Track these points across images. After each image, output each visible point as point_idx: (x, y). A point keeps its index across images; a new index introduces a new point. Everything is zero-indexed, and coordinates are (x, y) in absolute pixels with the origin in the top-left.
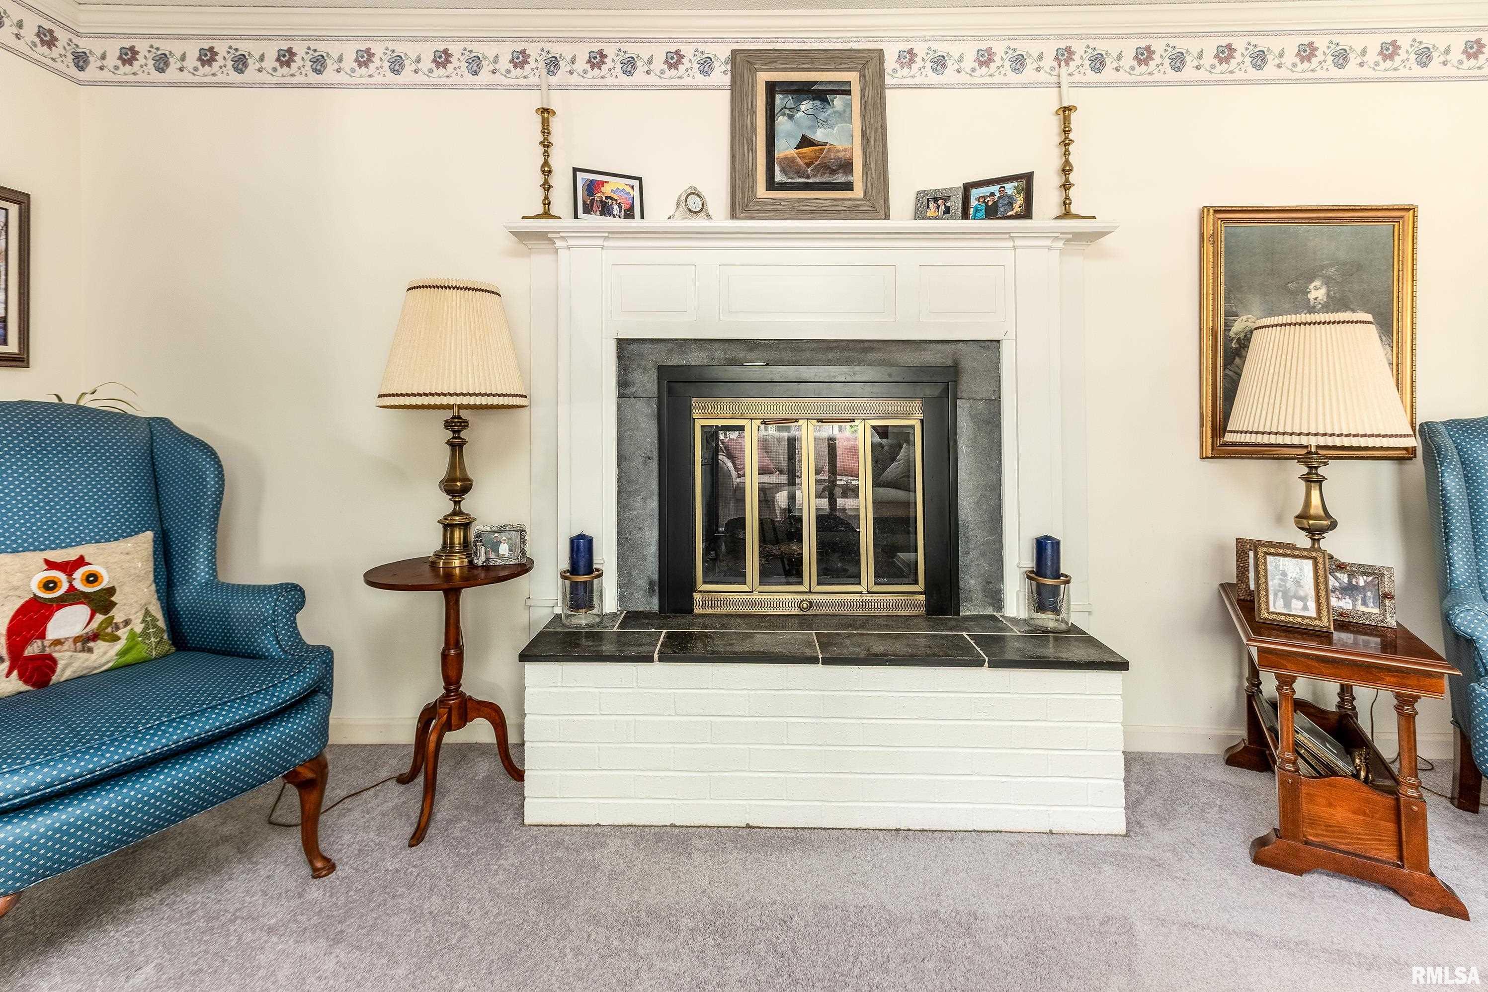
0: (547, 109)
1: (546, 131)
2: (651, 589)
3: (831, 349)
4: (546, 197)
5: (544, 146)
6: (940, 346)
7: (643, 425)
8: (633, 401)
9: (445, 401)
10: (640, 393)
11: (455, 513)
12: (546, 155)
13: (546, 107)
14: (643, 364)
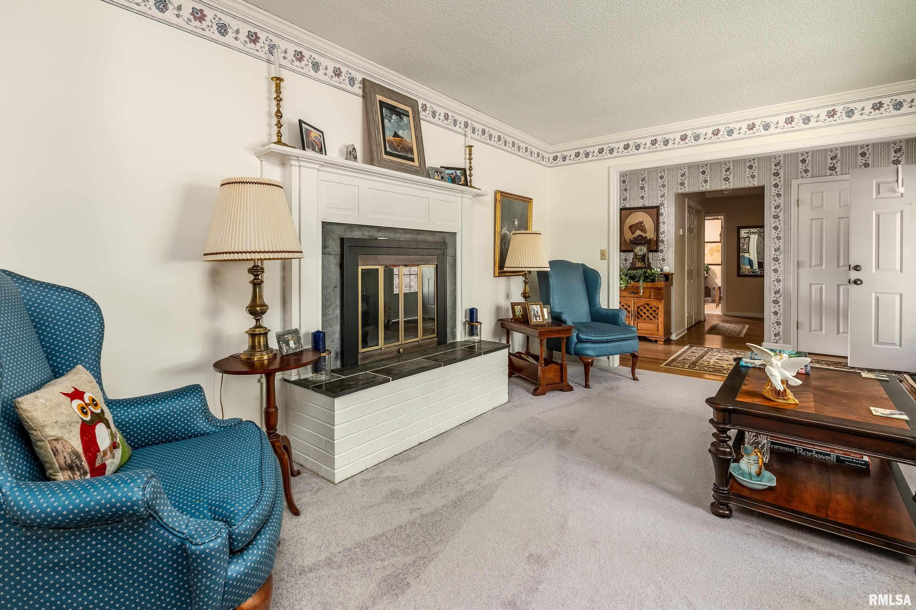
0: (279, 78)
1: (278, 90)
2: (337, 357)
3: (407, 233)
4: (279, 132)
5: (278, 101)
6: (440, 234)
7: (333, 270)
8: (328, 256)
9: (249, 256)
10: (332, 252)
11: (257, 327)
12: (278, 105)
13: (278, 76)
14: (333, 236)
